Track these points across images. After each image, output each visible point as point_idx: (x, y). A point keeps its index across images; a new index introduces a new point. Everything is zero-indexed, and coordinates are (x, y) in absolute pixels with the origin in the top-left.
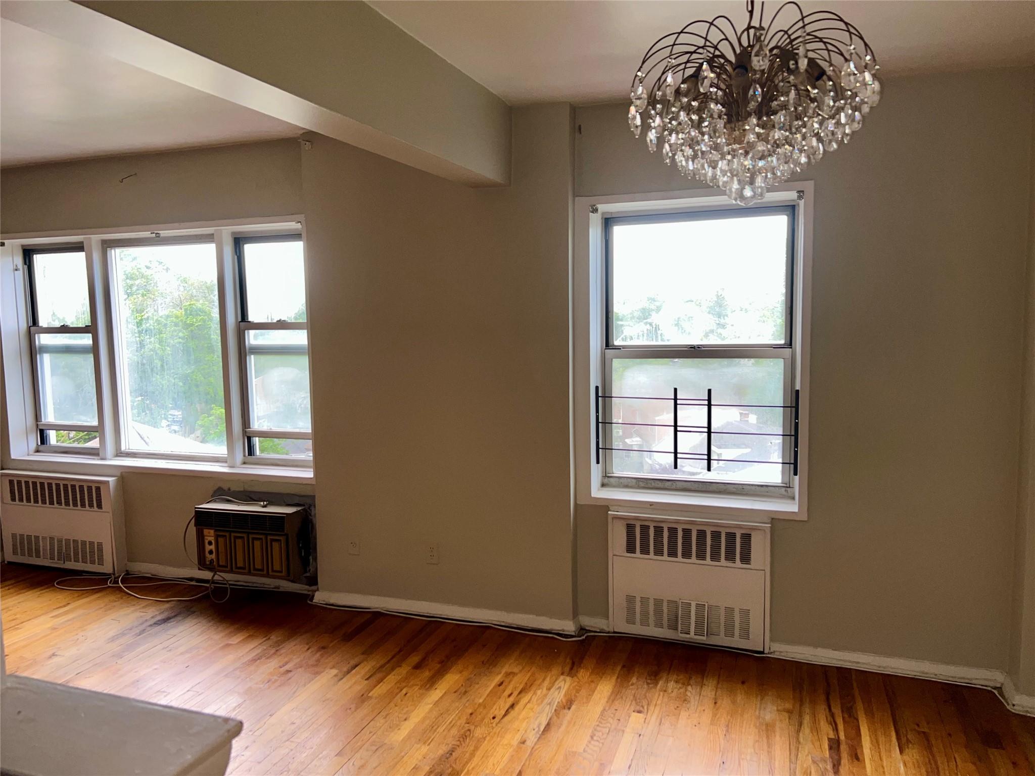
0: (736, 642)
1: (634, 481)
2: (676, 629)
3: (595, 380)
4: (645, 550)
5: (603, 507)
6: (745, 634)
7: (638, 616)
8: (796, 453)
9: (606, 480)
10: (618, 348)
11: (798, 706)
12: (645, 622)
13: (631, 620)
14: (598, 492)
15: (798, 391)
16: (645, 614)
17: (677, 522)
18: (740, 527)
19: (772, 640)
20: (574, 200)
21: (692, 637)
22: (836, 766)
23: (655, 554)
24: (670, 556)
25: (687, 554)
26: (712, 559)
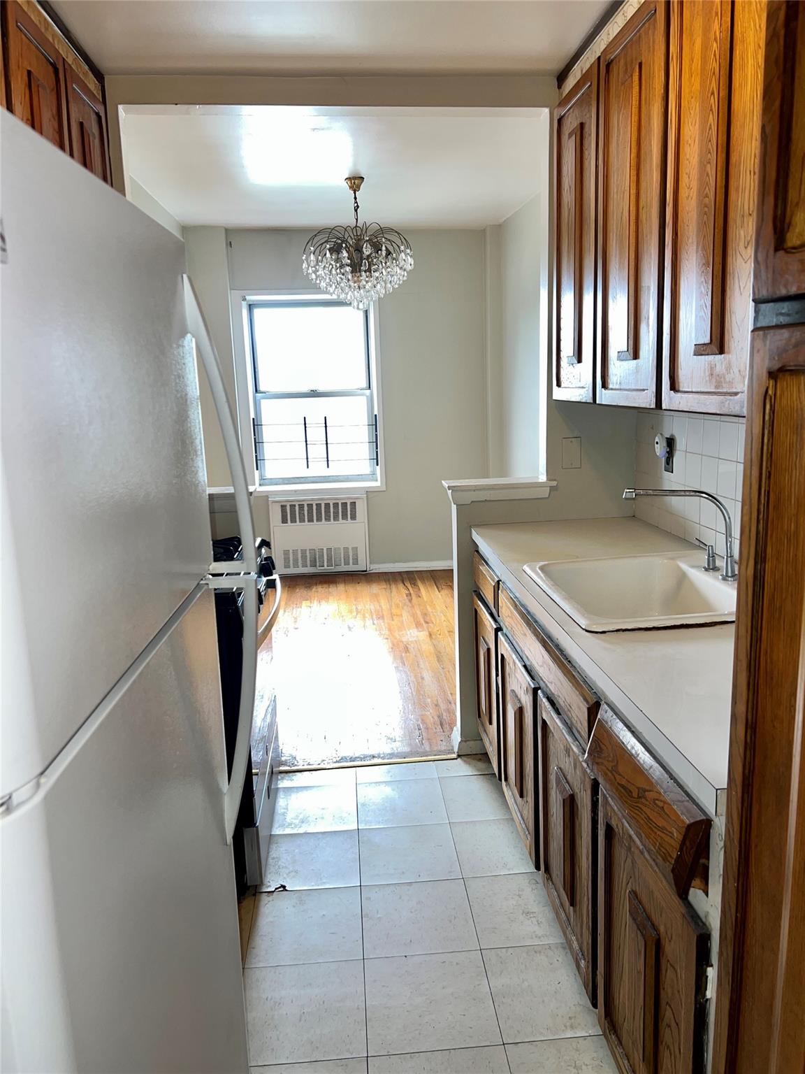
0: (351, 567)
1: (280, 480)
2: (315, 566)
3: (252, 416)
4: (293, 521)
5: (265, 498)
6: (356, 562)
7: (291, 562)
8: (377, 452)
9: (262, 481)
10: (264, 393)
12: (296, 565)
13: (287, 566)
14: (258, 489)
15: (376, 415)
16: (296, 561)
17: (313, 500)
18: (349, 498)
19: (370, 563)
20: (231, 293)
21: (326, 568)
22: (410, 601)
23: (300, 522)
24: (309, 521)
25: (319, 519)
26: (334, 520)
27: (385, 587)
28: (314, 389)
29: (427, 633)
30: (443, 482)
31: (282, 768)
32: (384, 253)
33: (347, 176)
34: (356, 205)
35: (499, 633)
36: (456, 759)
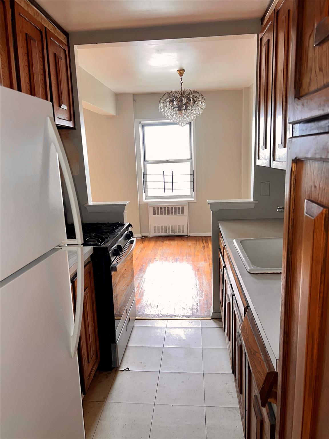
0: (181, 234)
1: (154, 197)
2: (167, 233)
3: (143, 171)
4: (158, 214)
5: (147, 204)
6: (183, 232)
7: (157, 231)
8: (193, 186)
9: (147, 198)
10: (148, 161)
11: (196, 243)
12: (159, 232)
13: (155, 232)
14: (144, 201)
15: (193, 170)
16: (159, 230)
17: (166, 206)
18: (181, 205)
19: (189, 232)
20: (135, 120)
21: (171, 234)
22: (204, 249)
23: (161, 214)
24: (164, 214)
25: (168, 214)
26: (175, 214)
27: (194, 243)
28: (168, 159)
29: (208, 264)
30: (208, 201)
31: (137, 318)
32: (192, 102)
33: (177, 70)
34: (181, 81)
35: (225, 268)
36: (210, 320)
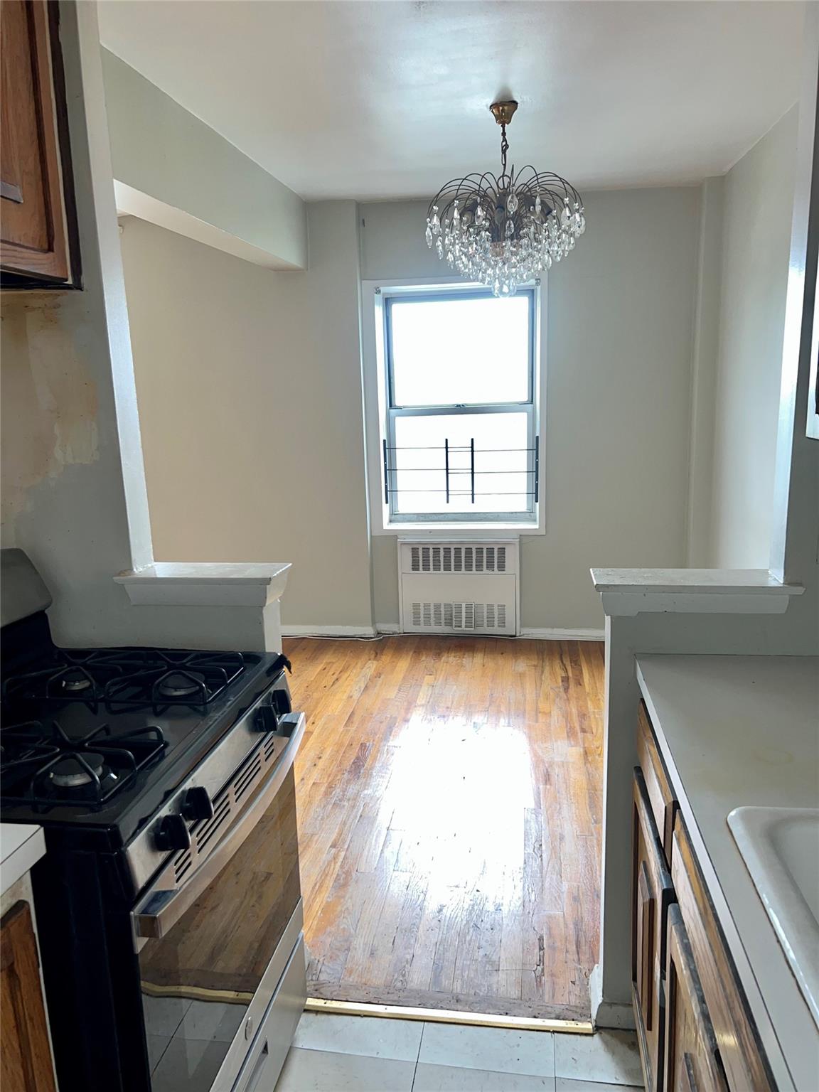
0: (496, 630)
1: (416, 516)
2: (451, 625)
3: (383, 435)
4: (426, 568)
5: (393, 537)
6: (502, 623)
7: (422, 618)
8: (537, 485)
9: (393, 517)
10: (400, 408)
11: (540, 663)
12: (427, 623)
13: (416, 622)
14: (387, 526)
15: (538, 437)
16: (427, 616)
17: (451, 543)
18: (497, 543)
19: (521, 626)
20: (361, 283)
21: (464, 629)
22: (566, 690)
23: (434, 569)
24: (445, 569)
25: (458, 567)
26: (477, 570)
27: (536, 663)
28: (460, 403)
30: (591, 570)
32: (538, 208)
33: (491, 101)
34: (504, 143)
36: (591, 1035)
